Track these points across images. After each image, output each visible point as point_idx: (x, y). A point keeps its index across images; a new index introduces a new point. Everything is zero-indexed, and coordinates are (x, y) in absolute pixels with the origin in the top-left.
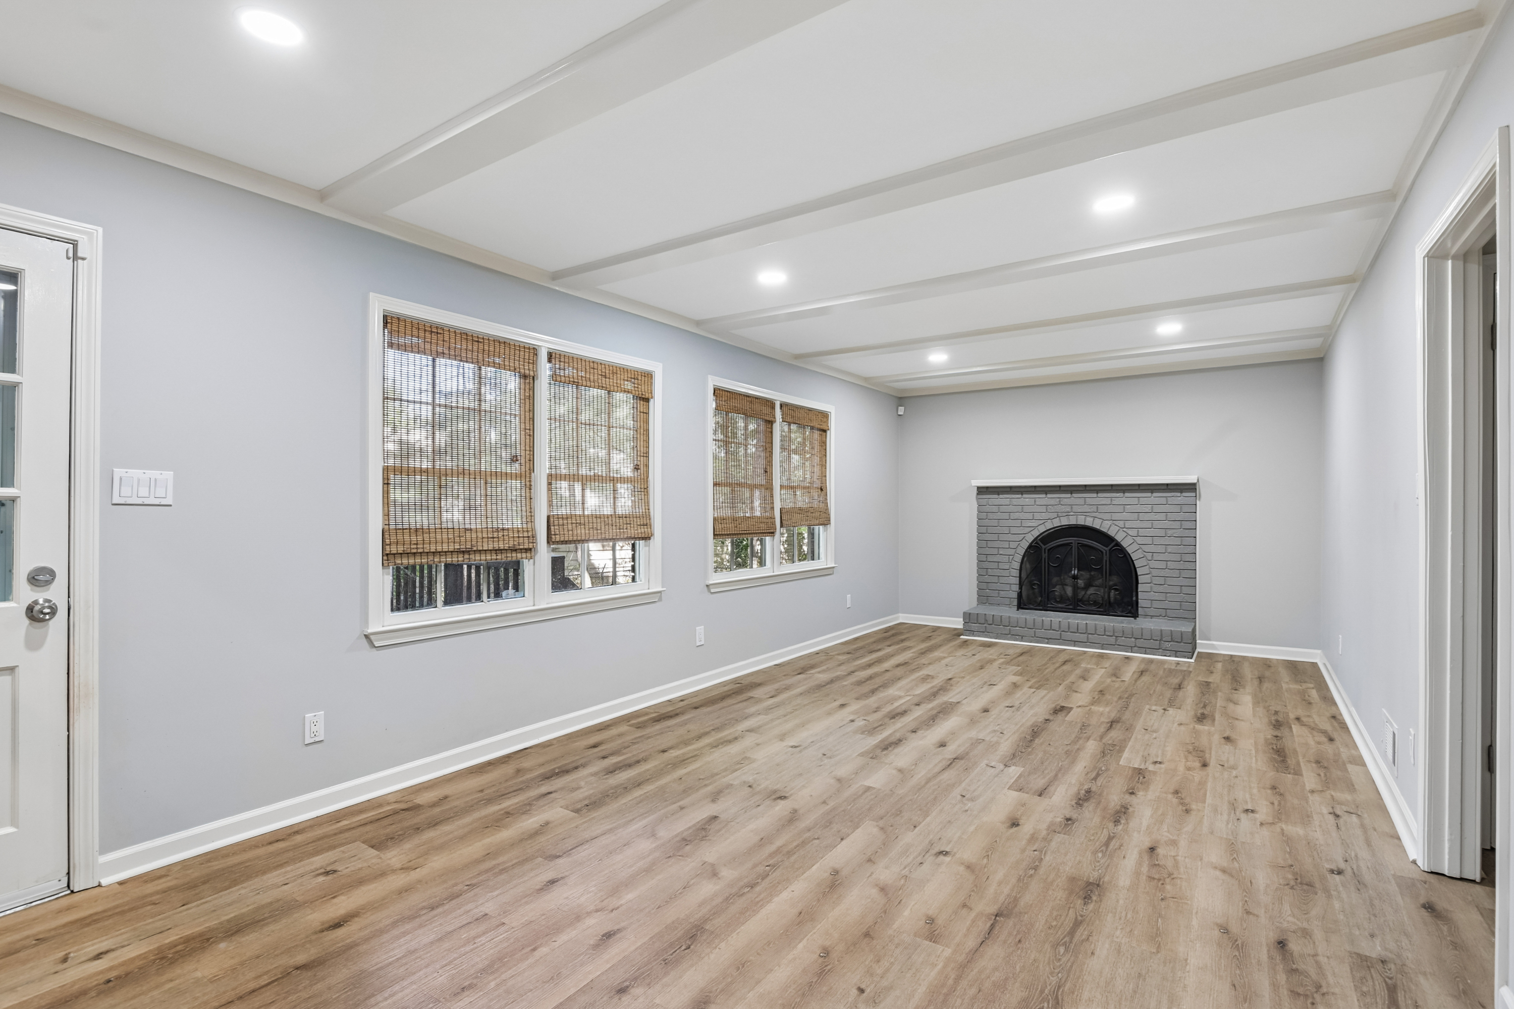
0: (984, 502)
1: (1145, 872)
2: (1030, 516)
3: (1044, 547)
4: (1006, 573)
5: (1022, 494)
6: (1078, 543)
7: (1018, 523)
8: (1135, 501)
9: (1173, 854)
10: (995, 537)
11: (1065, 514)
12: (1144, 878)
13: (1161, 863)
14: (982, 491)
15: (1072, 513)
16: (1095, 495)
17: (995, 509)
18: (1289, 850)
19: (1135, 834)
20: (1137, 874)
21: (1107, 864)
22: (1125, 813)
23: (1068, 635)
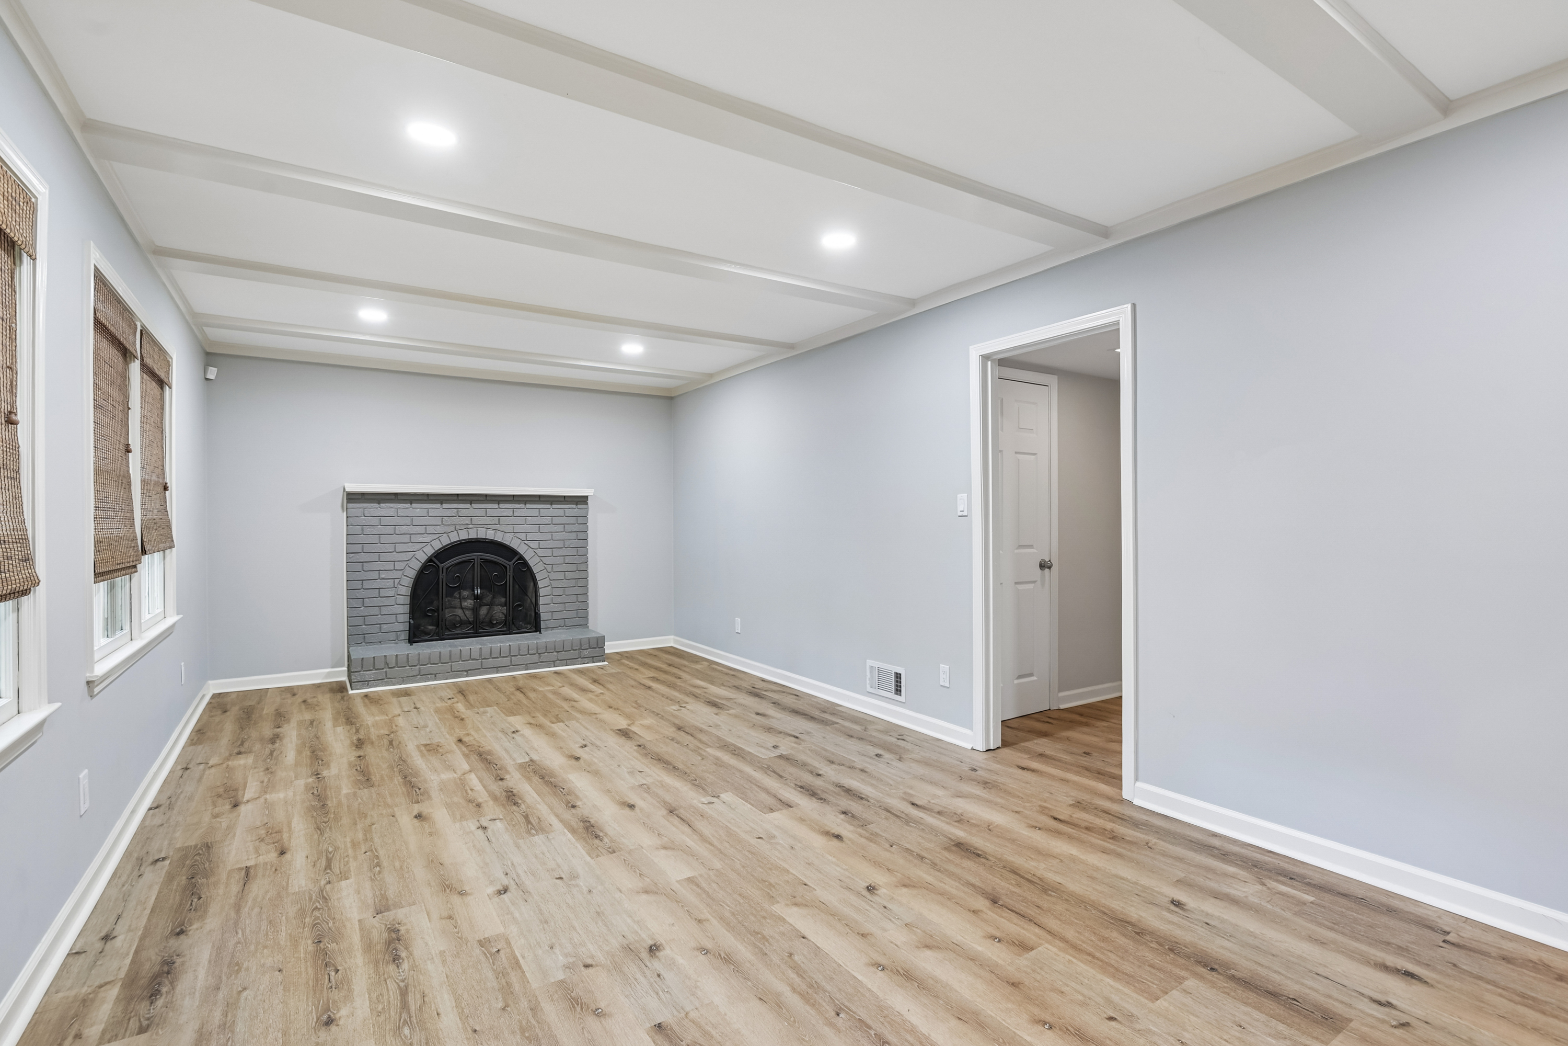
0: (353, 512)
2: (421, 530)
3: (441, 566)
4: (391, 601)
5: (411, 504)
6: (481, 559)
7: (406, 538)
8: (536, 513)
10: (375, 557)
11: (463, 527)
14: (353, 498)
15: (471, 526)
16: (496, 506)
17: (375, 521)
23: (491, 662)
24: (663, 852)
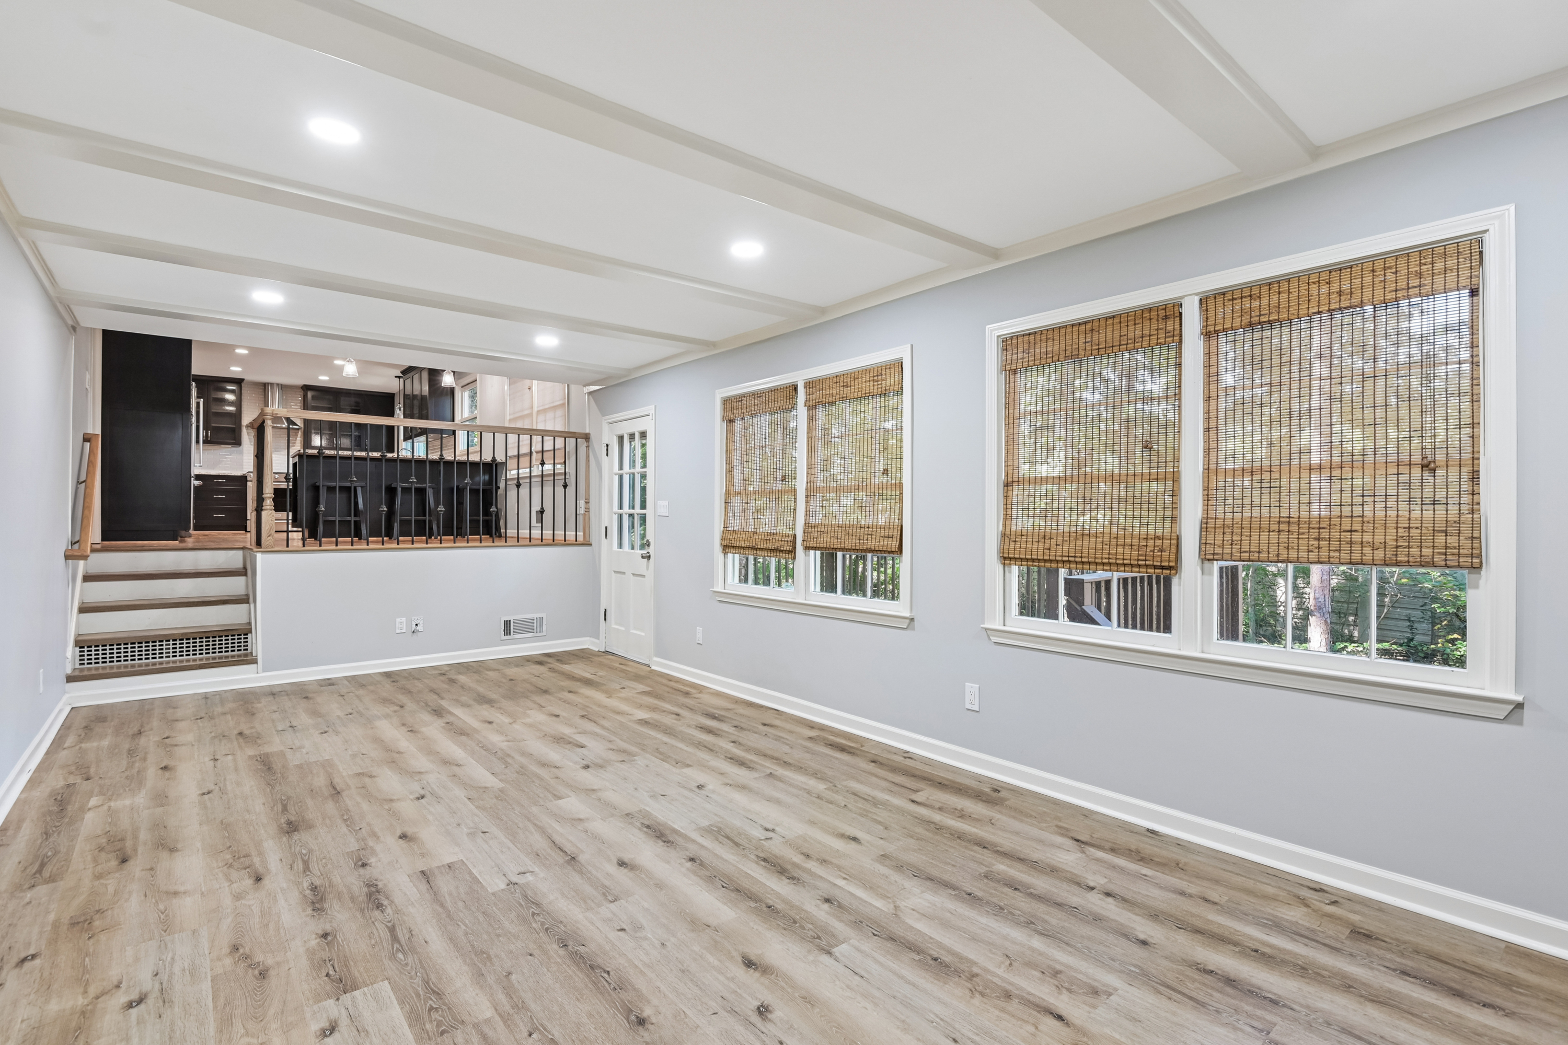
1: (255, 858)
9: (235, 885)
12: (253, 854)
13: (244, 871)
18: (87, 959)
19: (284, 885)
20: (261, 854)
21: (293, 848)
22: (313, 903)
24: (582, 816)
